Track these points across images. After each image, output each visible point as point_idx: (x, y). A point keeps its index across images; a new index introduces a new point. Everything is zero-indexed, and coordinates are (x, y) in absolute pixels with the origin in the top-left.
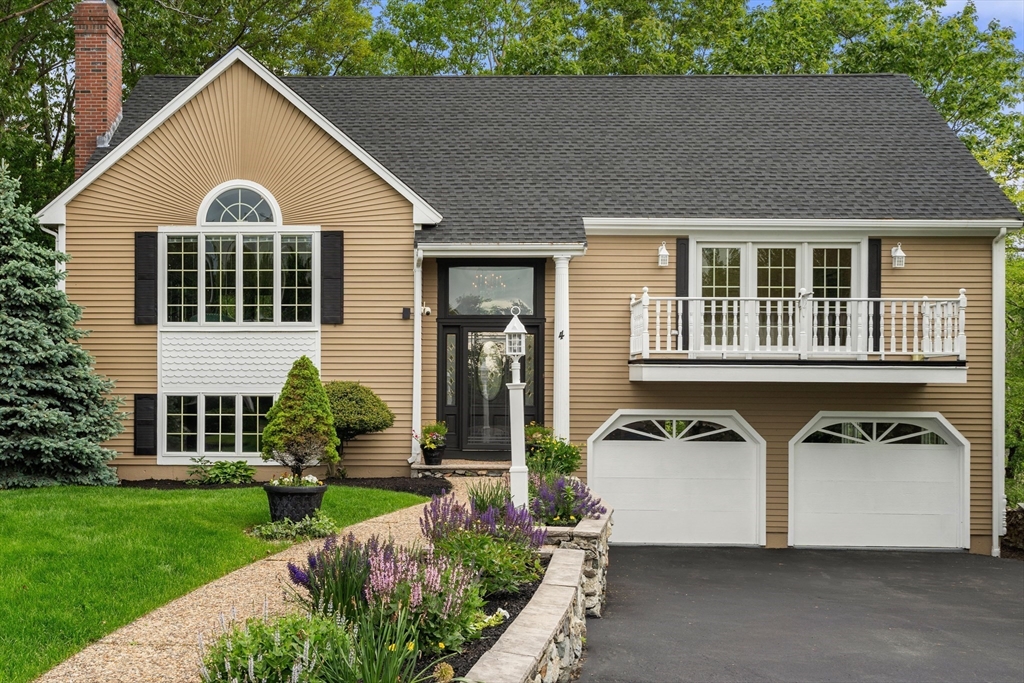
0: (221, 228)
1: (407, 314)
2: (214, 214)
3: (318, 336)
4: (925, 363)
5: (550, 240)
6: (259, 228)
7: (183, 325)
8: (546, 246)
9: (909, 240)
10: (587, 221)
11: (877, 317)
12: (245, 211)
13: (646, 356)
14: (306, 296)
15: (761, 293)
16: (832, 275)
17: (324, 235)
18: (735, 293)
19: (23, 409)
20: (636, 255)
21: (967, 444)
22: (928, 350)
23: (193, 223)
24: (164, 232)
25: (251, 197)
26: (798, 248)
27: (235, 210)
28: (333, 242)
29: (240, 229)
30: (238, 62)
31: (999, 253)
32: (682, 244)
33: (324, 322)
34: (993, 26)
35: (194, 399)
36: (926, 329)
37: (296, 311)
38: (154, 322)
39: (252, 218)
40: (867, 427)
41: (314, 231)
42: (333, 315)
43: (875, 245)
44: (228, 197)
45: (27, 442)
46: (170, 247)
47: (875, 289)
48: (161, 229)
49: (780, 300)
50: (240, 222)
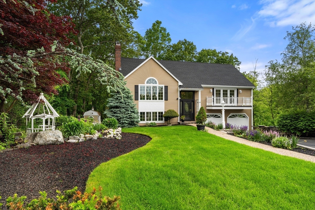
0: (148, 85)
1: (177, 99)
2: (147, 83)
3: (164, 102)
4: (244, 106)
5: (198, 88)
6: (155, 85)
7: (142, 101)
8: (198, 89)
9: (242, 89)
10: (202, 85)
11: (237, 100)
12: (152, 82)
13: (213, 106)
14: (162, 96)
15: (223, 96)
16: (232, 94)
17: (165, 86)
18: (220, 96)
19: (131, 114)
20: (207, 90)
21: (248, 117)
22: (244, 104)
23: (144, 84)
24: (140, 85)
25: (153, 80)
26: (221, 90)
27: (151, 82)
28: (166, 87)
29: (152, 85)
30: (152, 58)
31: (252, 91)
32: (213, 89)
33: (165, 100)
34: (235, 57)
35: (145, 112)
36: (243, 102)
37: (160, 98)
38: (138, 100)
39: (153, 83)
40: (236, 115)
41: (163, 86)
42: (166, 99)
43: (238, 90)
44: (150, 80)
45: (132, 120)
46: (141, 88)
47: (237, 96)
48: (139, 85)
49: (226, 97)
50: (152, 84)
